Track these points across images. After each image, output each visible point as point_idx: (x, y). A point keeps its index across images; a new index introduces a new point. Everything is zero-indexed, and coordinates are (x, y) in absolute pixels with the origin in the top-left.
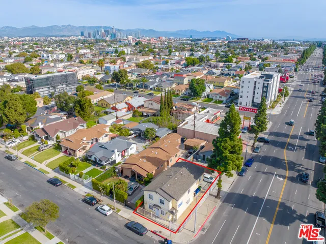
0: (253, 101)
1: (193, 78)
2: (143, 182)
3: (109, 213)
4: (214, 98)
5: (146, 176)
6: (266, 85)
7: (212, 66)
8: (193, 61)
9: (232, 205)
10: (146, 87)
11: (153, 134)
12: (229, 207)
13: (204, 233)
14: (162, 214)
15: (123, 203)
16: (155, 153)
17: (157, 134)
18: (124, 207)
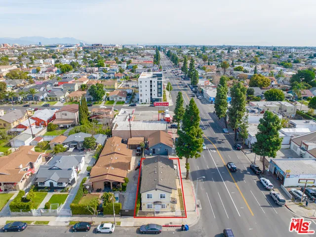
0: (151, 98)
1: (81, 84)
2: (121, 189)
3: (113, 230)
4: (115, 100)
5: (124, 182)
6: (159, 83)
7: (88, 71)
8: (67, 68)
9: (201, 180)
10: (37, 99)
11: (94, 142)
12: (200, 182)
13: (201, 209)
14: (162, 207)
15: (119, 214)
16: (115, 159)
17: (96, 142)
18: (121, 218)
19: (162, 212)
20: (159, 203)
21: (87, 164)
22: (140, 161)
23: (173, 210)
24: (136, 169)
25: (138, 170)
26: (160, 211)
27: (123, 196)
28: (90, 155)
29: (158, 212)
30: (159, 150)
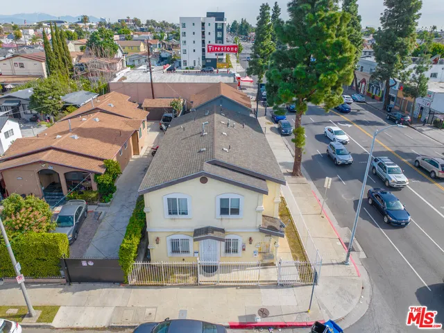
0: (203, 57)
2: (94, 196)
6: (219, 26)
13: (363, 255)
14: (228, 251)
15: (58, 274)
18: (65, 291)
19: (227, 268)
20: (216, 234)
23: (267, 261)
26: (219, 262)
27: (97, 216)
29: (211, 269)
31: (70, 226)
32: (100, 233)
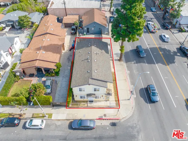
2: (54, 74)
3: (43, 126)
5: (55, 68)
9: (134, 62)
11: (29, 21)
12: (133, 65)
13: (135, 96)
14: (96, 98)
16: (47, 41)
17: (32, 20)
18: (53, 109)
19: (96, 101)
20: (93, 95)
21: (23, 44)
22: (75, 42)
23: (107, 99)
24: (70, 50)
25: (72, 51)
26: (94, 100)
27: (56, 82)
28: (27, 34)
29: (91, 101)
30: (93, 29)
31: (49, 88)
32: (58, 89)
